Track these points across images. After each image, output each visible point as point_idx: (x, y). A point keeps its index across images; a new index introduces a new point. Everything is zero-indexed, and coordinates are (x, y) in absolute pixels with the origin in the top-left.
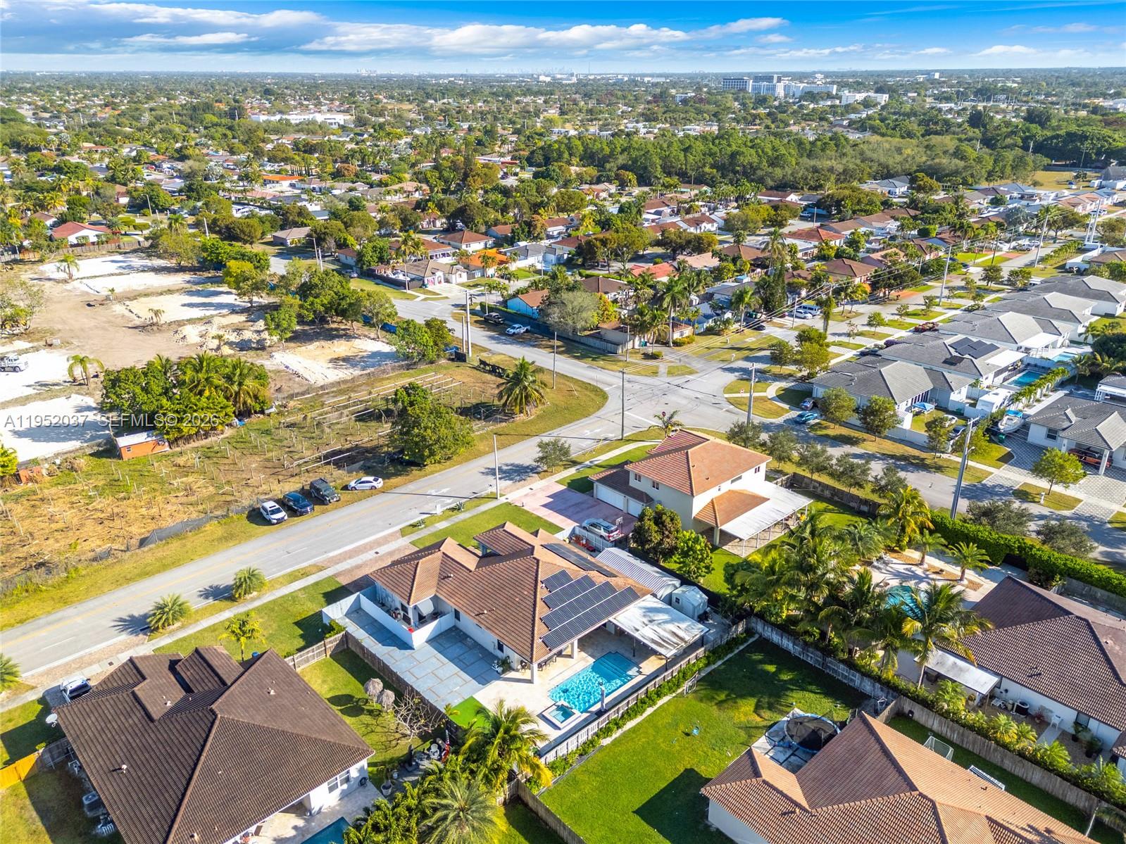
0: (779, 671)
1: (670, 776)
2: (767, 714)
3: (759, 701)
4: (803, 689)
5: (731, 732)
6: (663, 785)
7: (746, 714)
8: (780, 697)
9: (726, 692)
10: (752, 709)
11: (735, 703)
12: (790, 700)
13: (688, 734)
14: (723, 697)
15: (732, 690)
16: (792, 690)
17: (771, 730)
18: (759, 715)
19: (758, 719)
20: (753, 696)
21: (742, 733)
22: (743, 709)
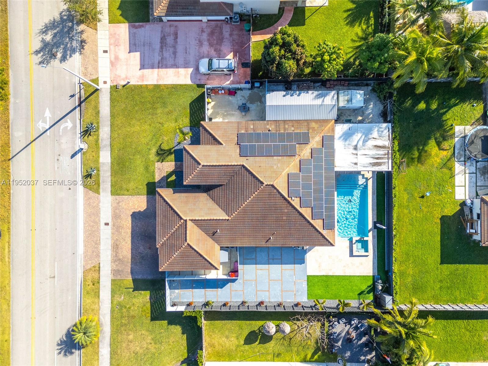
0: (428, 104)
1: (437, 229)
2: (446, 145)
3: (436, 139)
4: (450, 108)
5: (439, 175)
6: (439, 238)
7: (437, 156)
8: (443, 126)
9: (416, 148)
10: (437, 148)
11: (426, 151)
12: (449, 123)
13: (423, 197)
14: (416, 154)
15: (417, 144)
16: (444, 113)
17: (456, 155)
18: (443, 150)
19: (445, 153)
20: (429, 138)
21: (445, 170)
22: (433, 153)
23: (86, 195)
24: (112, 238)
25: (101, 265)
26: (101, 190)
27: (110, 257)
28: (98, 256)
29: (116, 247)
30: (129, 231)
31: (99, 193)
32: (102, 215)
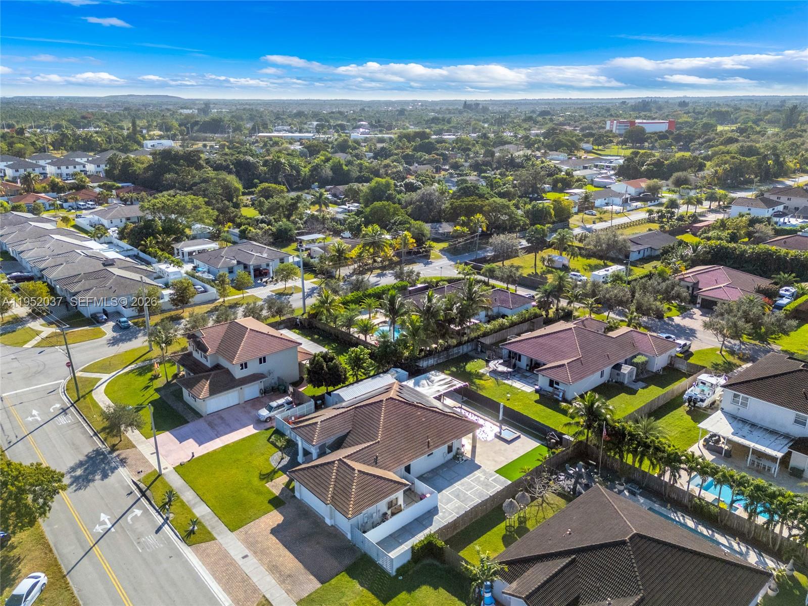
23: (196, 552)
24: (263, 564)
25: (268, 596)
26: (215, 535)
27: (274, 581)
28: (255, 590)
29: (274, 569)
30: (280, 546)
31: (214, 539)
32: (233, 553)
